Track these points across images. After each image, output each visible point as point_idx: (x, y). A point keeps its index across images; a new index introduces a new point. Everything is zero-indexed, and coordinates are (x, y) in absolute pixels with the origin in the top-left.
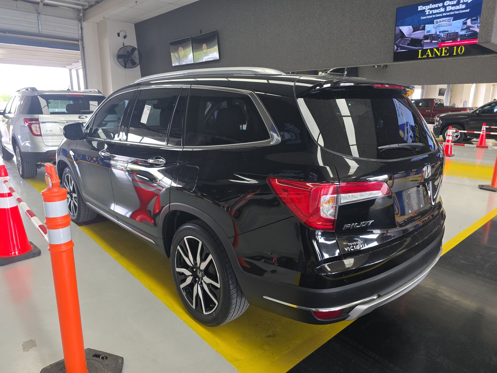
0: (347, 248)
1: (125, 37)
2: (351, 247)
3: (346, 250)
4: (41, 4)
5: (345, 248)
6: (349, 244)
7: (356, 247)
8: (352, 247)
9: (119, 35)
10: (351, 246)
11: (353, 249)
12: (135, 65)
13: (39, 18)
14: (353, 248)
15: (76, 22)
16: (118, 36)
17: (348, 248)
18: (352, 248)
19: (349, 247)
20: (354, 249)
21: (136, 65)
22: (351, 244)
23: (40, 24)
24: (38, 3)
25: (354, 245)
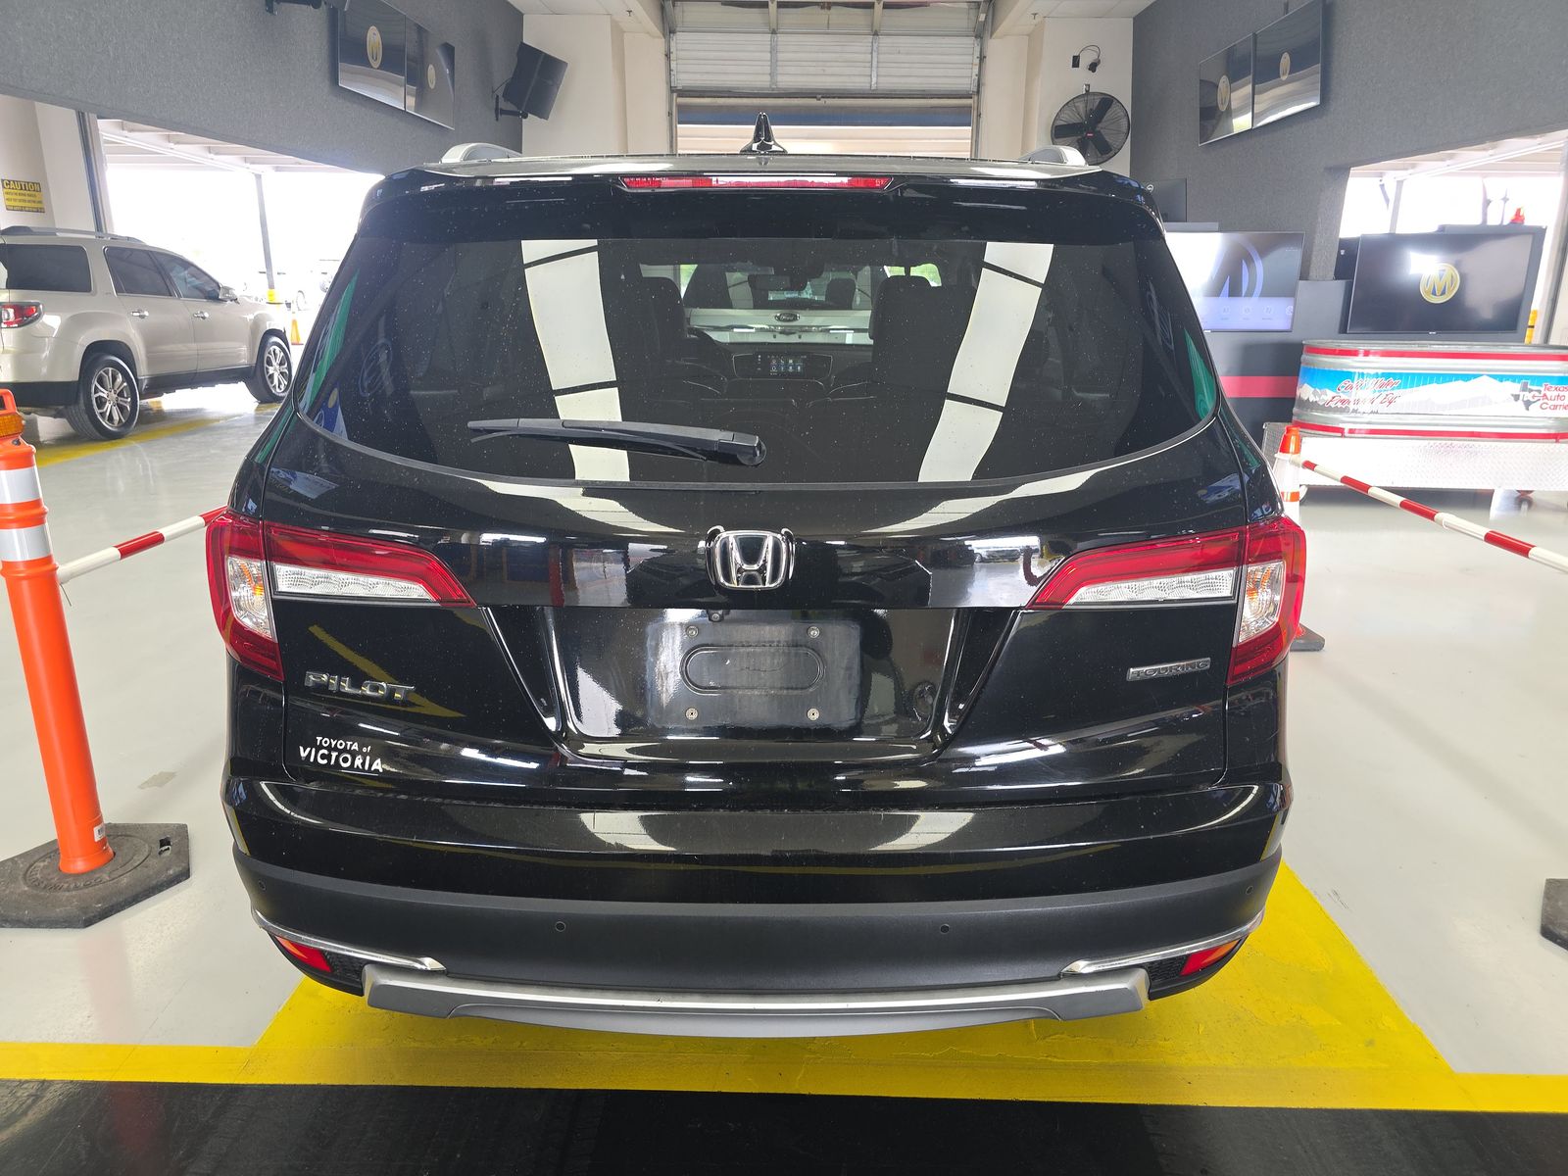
0: (308, 749)
1: (1093, 67)
2: (322, 752)
3: (303, 754)
4: (878, 7)
5: (301, 748)
6: (319, 739)
7: (337, 757)
8: (326, 752)
9: (1076, 62)
10: (322, 747)
11: (325, 762)
12: (1110, 154)
13: (875, 45)
14: (328, 757)
15: (970, 41)
16: (1074, 66)
17: (310, 752)
18: (323, 757)
19: (314, 750)
20: (330, 760)
21: (1113, 153)
22: (326, 742)
23: (875, 63)
24: (870, 6)
25: (336, 749)
